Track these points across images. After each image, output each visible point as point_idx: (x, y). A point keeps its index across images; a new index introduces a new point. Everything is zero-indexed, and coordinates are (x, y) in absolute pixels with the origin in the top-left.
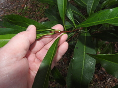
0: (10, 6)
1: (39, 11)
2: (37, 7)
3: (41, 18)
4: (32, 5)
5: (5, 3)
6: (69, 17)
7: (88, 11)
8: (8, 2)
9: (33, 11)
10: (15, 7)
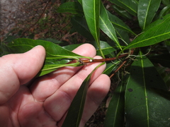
0: (24, 15)
1: (64, 22)
2: (62, 16)
3: (66, 33)
4: (55, 15)
5: (18, 12)
6: (107, 33)
7: (140, 22)
8: (21, 11)
9: (56, 23)
10: (31, 17)
